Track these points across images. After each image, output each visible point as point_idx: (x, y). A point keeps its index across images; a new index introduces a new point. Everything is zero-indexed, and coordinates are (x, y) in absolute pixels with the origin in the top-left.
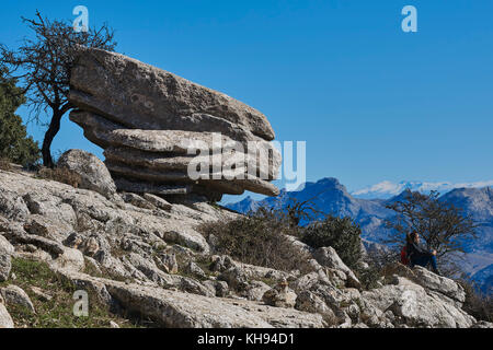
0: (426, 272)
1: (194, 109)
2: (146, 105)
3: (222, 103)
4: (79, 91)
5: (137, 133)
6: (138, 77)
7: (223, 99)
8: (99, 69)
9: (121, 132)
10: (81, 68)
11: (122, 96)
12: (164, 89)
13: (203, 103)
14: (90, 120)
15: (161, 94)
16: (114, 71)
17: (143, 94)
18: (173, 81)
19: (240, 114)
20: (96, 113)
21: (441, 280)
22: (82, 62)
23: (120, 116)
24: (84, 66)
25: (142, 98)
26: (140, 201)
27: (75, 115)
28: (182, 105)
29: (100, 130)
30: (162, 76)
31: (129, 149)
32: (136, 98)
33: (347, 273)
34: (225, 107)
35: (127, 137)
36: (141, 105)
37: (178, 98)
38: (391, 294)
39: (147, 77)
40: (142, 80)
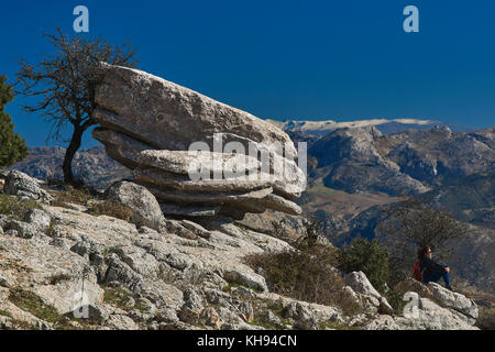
0: (442, 290)
1: (219, 128)
2: (171, 124)
3: (246, 123)
4: (104, 109)
5: (165, 154)
6: (164, 96)
7: (247, 119)
8: (126, 88)
9: (150, 152)
10: (107, 86)
11: (147, 115)
12: (189, 109)
13: (228, 123)
14: (115, 139)
15: (186, 113)
16: (140, 90)
17: (169, 112)
18: (199, 100)
19: (264, 134)
20: (120, 132)
21: (456, 297)
22: (107, 80)
23: (145, 135)
24: (109, 84)
25: (167, 117)
26: (179, 229)
27: (99, 133)
28: (207, 124)
29: (124, 149)
30: (187, 95)
31: (158, 170)
32: (161, 118)
33: (380, 300)
34: (249, 127)
35: (156, 158)
36: (167, 124)
37: (202, 117)
38: (422, 320)
39: (173, 96)
40: (167, 99)
